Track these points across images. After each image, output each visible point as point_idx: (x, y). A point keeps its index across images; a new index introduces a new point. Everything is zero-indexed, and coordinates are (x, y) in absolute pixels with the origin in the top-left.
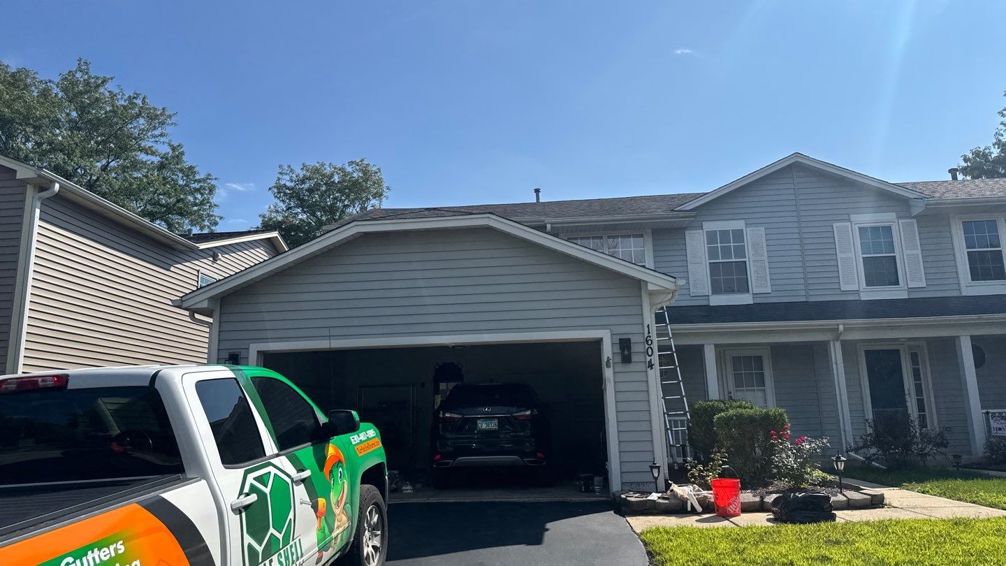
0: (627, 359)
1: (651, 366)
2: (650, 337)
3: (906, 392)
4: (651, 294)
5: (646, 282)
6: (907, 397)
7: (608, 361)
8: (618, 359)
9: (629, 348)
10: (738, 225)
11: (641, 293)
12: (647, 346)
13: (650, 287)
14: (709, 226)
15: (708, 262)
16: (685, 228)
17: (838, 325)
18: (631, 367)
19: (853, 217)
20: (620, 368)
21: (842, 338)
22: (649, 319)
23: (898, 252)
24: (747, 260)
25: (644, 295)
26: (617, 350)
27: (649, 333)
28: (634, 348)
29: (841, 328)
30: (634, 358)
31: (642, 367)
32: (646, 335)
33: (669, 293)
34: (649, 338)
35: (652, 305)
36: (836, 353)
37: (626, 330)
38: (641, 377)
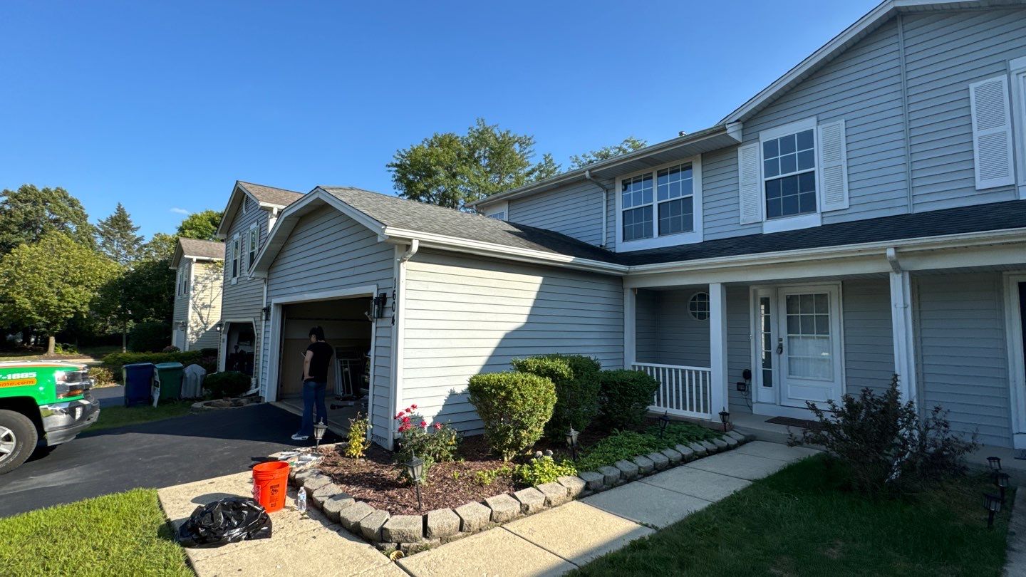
1: (393, 321)
2: (395, 291)
10: (807, 124)
11: (394, 245)
12: (393, 301)
14: (767, 135)
15: (764, 180)
16: (739, 145)
17: (886, 249)
19: (1016, 64)
24: (815, 168)
25: (396, 248)
27: (395, 287)
28: (388, 303)
29: (891, 253)
30: (386, 314)
31: (389, 322)
32: (393, 289)
36: (898, 291)
37: (385, 285)
38: (389, 332)
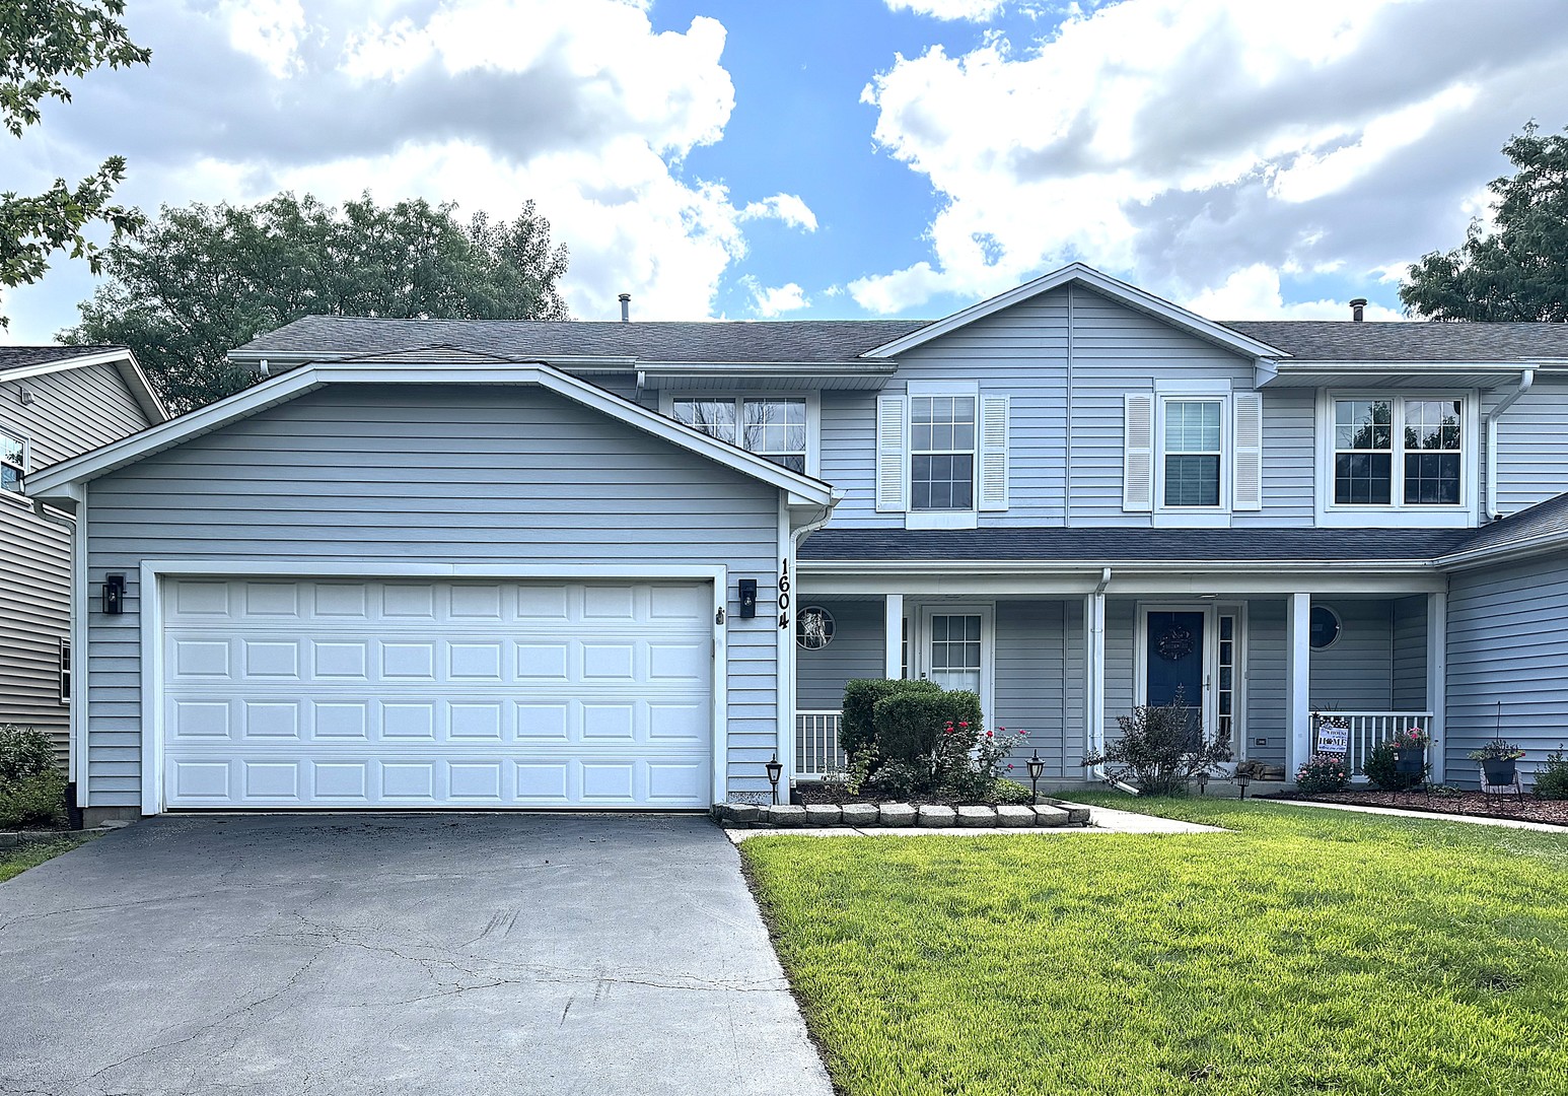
0: (747, 612)
1: (784, 623)
2: (786, 578)
3: (1205, 682)
4: (793, 510)
5: (787, 492)
6: (1205, 689)
7: (720, 612)
8: (735, 611)
9: (753, 595)
10: (969, 388)
11: (778, 509)
12: (781, 593)
13: (792, 500)
14: (916, 388)
15: (910, 452)
16: (878, 390)
17: (1103, 569)
18: (754, 624)
19: (1160, 385)
20: (737, 625)
21: (1109, 589)
22: (787, 548)
23: (1224, 451)
24: (974, 452)
25: (782, 511)
26: (735, 596)
27: (785, 572)
28: (761, 595)
29: (1107, 573)
30: (759, 610)
31: (770, 625)
32: (781, 575)
33: (821, 511)
34: (784, 581)
35: (793, 528)
36: (1096, 615)
37: (747, 568)
38: (769, 639)
